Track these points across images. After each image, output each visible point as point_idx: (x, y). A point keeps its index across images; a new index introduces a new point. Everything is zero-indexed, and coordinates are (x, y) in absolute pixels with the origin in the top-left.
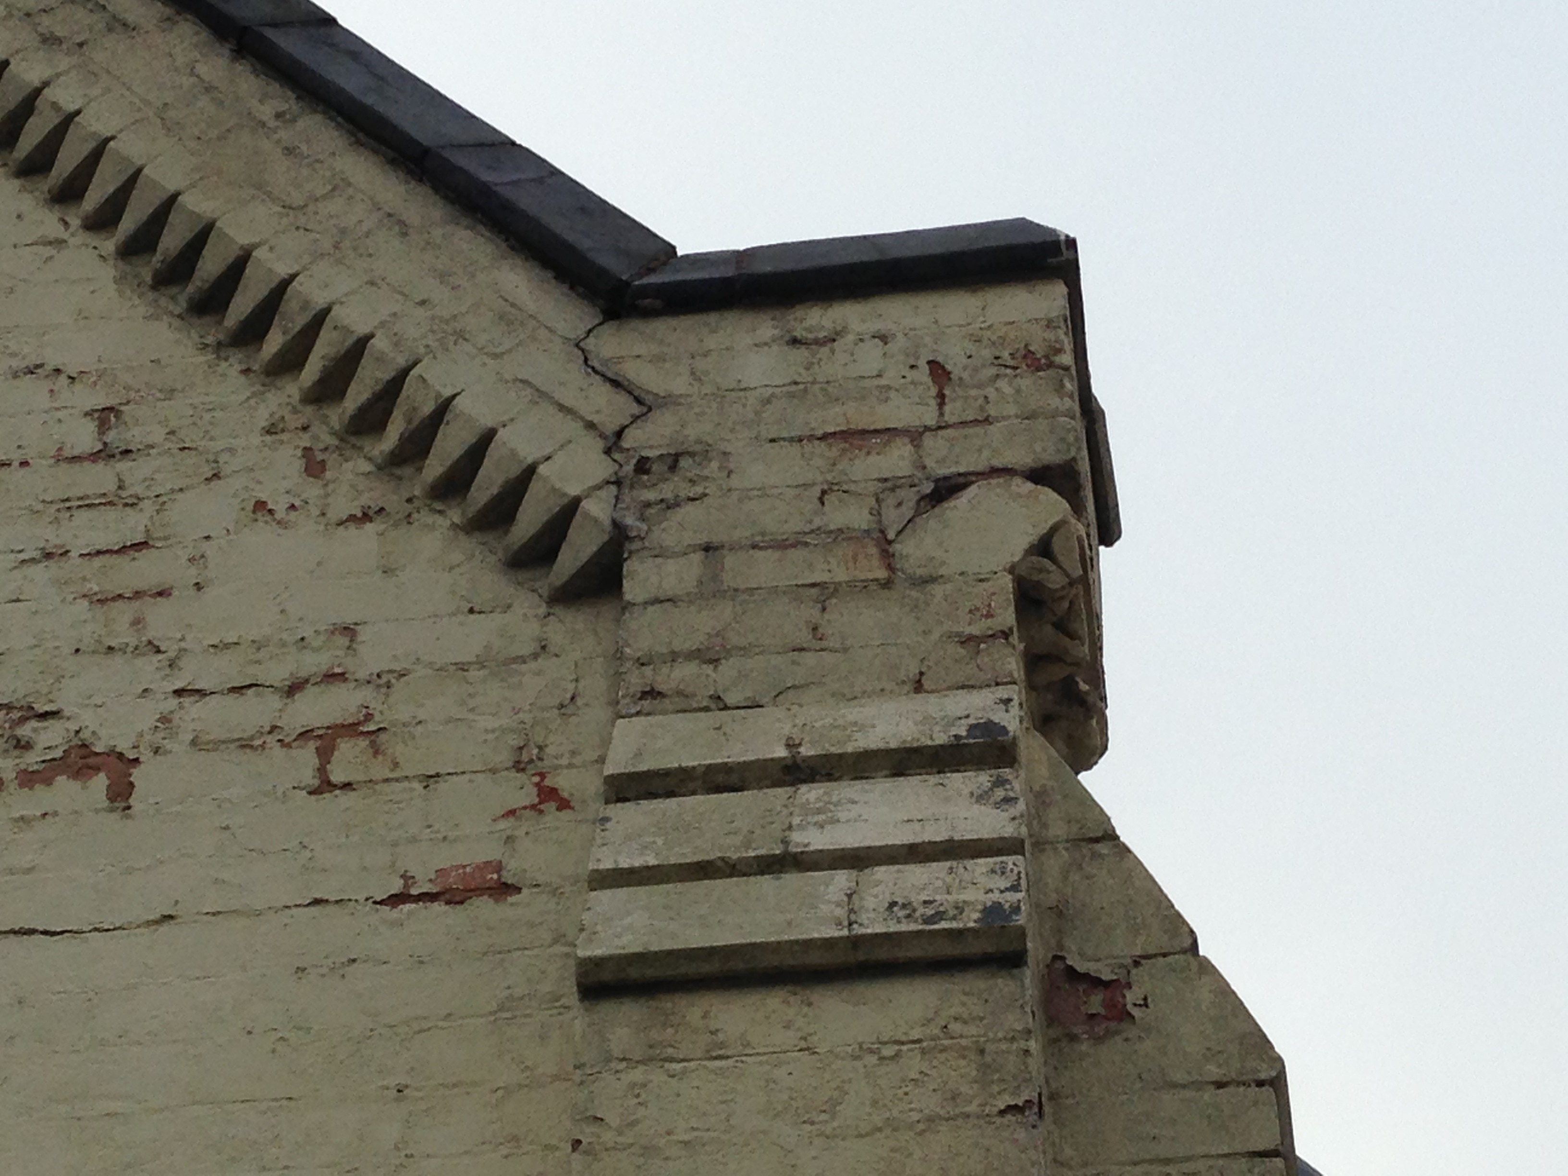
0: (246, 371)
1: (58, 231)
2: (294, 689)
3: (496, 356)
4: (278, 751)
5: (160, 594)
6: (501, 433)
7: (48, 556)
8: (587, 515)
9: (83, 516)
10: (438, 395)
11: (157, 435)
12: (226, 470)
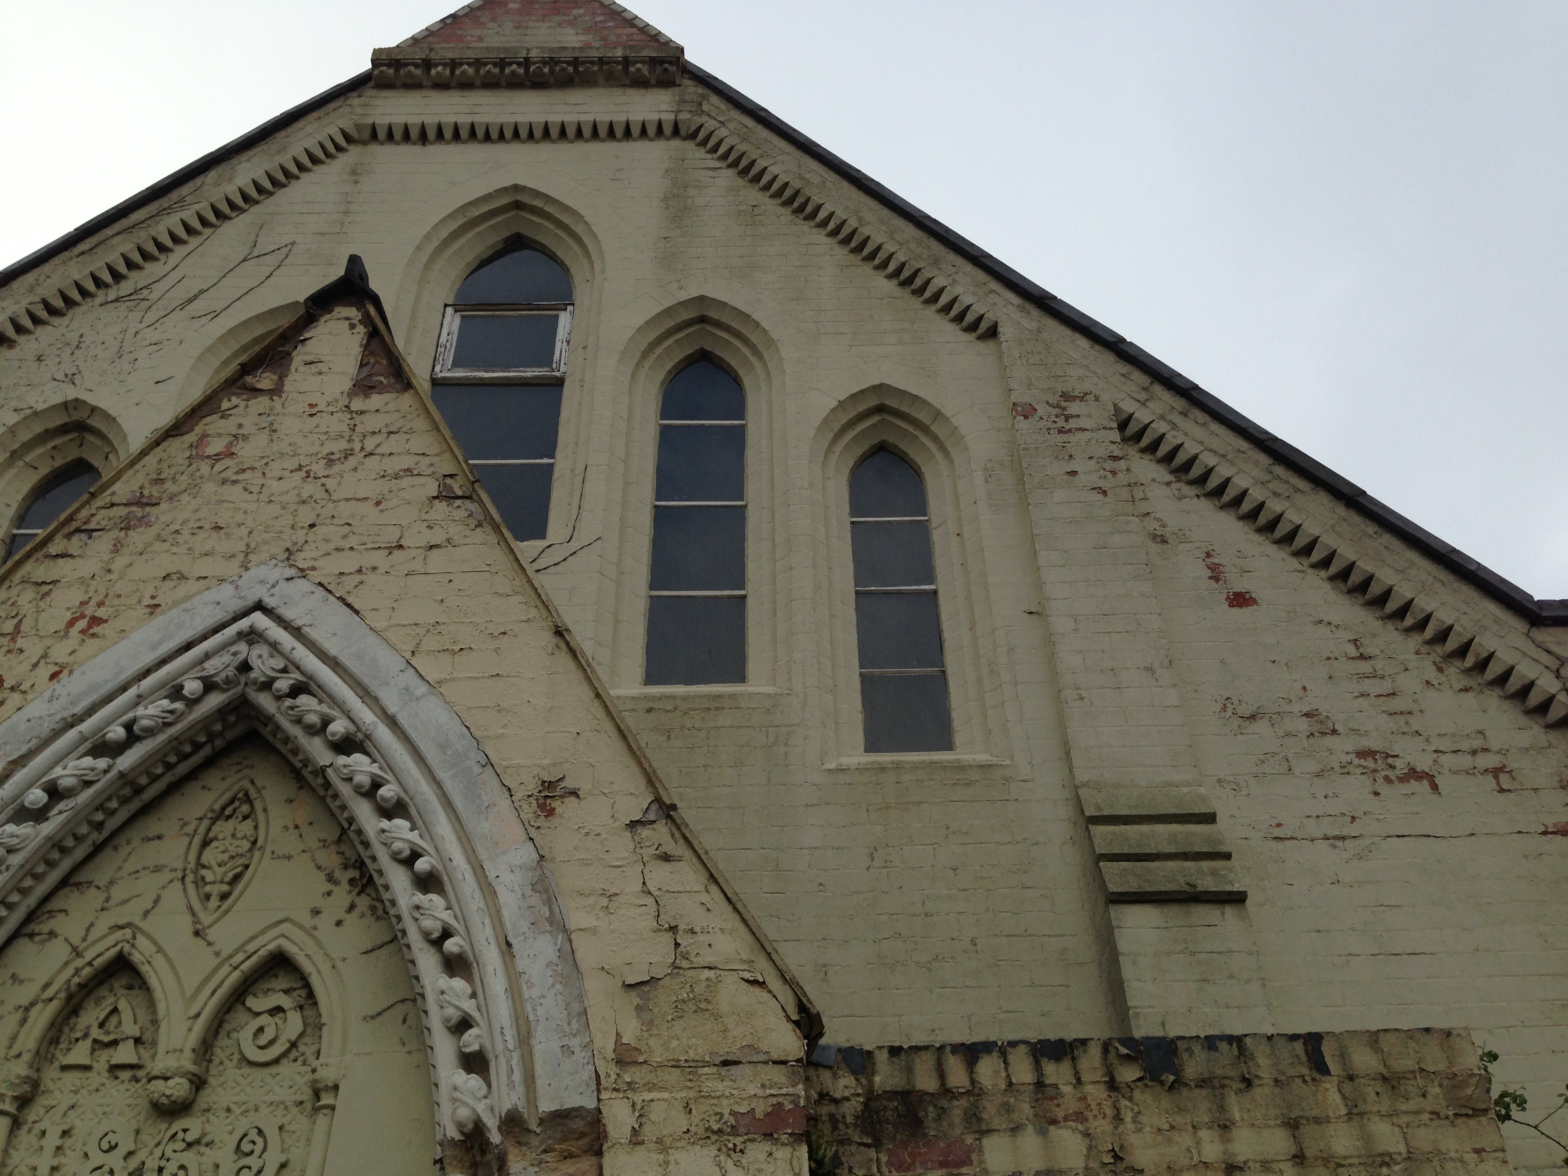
0: (1396, 629)
1: (1300, 568)
2: (1474, 752)
3: (1502, 637)
4: (1479, 776)
5: (1409, 713)
6: (1517, 667)
7: (1363, 695)
8: (1559, 701)
9: (1367, 681)
10: (1488, 651)
11: (1377, 652)
12: (1409, 668)
